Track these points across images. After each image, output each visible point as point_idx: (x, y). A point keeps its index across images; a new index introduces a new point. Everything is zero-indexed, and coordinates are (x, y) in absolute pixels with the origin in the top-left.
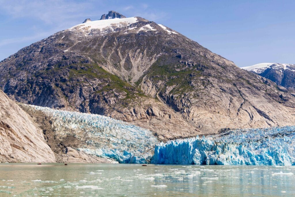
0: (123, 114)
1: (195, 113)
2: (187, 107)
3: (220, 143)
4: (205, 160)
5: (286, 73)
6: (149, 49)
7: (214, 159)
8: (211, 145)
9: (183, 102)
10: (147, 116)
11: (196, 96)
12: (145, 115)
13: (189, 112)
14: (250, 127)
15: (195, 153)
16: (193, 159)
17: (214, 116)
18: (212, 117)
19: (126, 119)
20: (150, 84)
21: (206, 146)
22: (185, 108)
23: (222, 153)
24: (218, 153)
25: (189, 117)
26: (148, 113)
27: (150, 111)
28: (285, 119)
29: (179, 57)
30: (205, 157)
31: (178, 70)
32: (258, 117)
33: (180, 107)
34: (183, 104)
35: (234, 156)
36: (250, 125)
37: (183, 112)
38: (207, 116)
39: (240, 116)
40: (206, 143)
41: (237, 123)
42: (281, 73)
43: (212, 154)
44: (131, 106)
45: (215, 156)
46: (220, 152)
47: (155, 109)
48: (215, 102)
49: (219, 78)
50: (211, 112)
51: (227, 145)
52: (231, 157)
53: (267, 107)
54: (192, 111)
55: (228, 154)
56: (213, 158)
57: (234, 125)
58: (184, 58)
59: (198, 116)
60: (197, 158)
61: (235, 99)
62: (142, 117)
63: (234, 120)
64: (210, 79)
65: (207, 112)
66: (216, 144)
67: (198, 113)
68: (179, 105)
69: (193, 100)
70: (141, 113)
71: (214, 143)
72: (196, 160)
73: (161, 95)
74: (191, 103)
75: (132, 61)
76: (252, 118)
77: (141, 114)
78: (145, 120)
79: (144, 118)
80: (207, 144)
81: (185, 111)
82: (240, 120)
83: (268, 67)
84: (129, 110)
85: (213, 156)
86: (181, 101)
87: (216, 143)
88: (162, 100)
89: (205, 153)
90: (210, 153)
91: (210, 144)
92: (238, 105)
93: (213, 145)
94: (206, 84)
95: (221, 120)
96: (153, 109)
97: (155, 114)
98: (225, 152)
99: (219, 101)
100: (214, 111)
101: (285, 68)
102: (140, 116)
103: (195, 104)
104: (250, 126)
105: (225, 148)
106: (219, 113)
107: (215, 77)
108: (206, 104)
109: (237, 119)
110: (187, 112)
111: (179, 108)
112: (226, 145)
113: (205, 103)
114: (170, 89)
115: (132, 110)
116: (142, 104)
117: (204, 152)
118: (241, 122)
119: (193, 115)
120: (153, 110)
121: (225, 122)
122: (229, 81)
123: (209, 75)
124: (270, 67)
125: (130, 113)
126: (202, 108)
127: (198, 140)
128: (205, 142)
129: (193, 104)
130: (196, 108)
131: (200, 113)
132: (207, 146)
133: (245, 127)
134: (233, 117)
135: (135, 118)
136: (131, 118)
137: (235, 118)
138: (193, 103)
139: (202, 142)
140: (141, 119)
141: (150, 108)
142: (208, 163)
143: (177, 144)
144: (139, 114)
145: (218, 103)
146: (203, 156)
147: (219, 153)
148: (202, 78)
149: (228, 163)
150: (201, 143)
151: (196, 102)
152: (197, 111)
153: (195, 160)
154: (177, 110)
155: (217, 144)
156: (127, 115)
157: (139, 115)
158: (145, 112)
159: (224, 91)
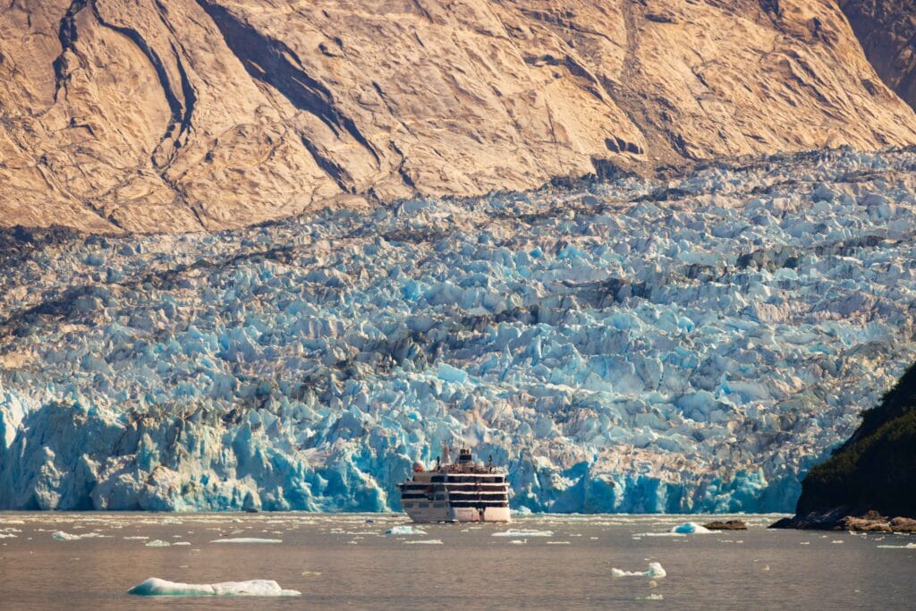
4: (91, 495)
7: (131, 490)
8: (114, 428)
14: (166, 194)
15: (44, 463)
23: (163, 465)
24: (145, 466)
28: (463, 113)
30: (87, 482)
32: (232, 97)
35: (214, 479)
36: (173, 173)
39: (82, 91)
41: (63, 157)
43: (122, 472)
45: (136, 477)
46: (155, 460)
52: (205, 480)
55: (190, 470)
56: (125, 484)
57: (38, 184)
63: (37, 126)
66: (135, 425)
71: (130, 420)
76: (182, 106)
80: (96, 423)
82: (84, 132)
85: (127, 478)
90: (111, 464)
91: (108, 423)
98: (178, 460)
104: (172, 184)
109: (61, 122)
118: (96, 147)
127: (53, 404)
133: (125, 192)
134: (25, 102)
137: (36, 108)
142: (104, 505)
146: (79, 476)
147: (153, 464)
150: (71, 416)
153: (44, 493)
155: (139, 424)
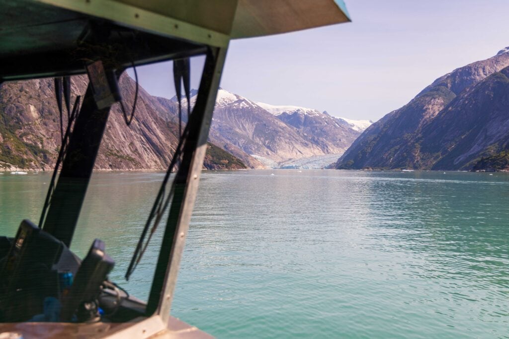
0: (259, 154)
2: (276, 150)
5: (306, 117)
6: (250, 118)
9: (274, 148)
11: (278, 146)
19: (261, 156)
20: (258, 139)
25: (277, 154)
26: (267, 154)
28: (307, 154)
29: (265, 125)
31: (267, 132)
32: (299, 153)
36: (297, 156)
41: (293, 156)
42: (303, 117)
47: (268, 152)
49: (284, 137)
53: (301, 149)
54: (278, 152)
58: (268, 126)
61: (290, 146)
63: (292, 154)
64: (281, 138)
65: (282, 152)
67: (280, 152)
69: (277, 147)
73: (264, 144)
75: (245, 125)
76: (297, 154)
77: (265, 154)
83: (296, 110)
84: (261, 152)
92: (291, 148)
94: (280, 140)
97: (270, 154)
101: (306, 114)
107: (282, 136)
110: (276, 152)
113: (281, 148)
114: (267, 142)
121: (289, 156)
122: (287, 138)
123: (280, 136)
124: (297, 111)
130: (279, 150)
148: (278, 137)
159: (286, 143)
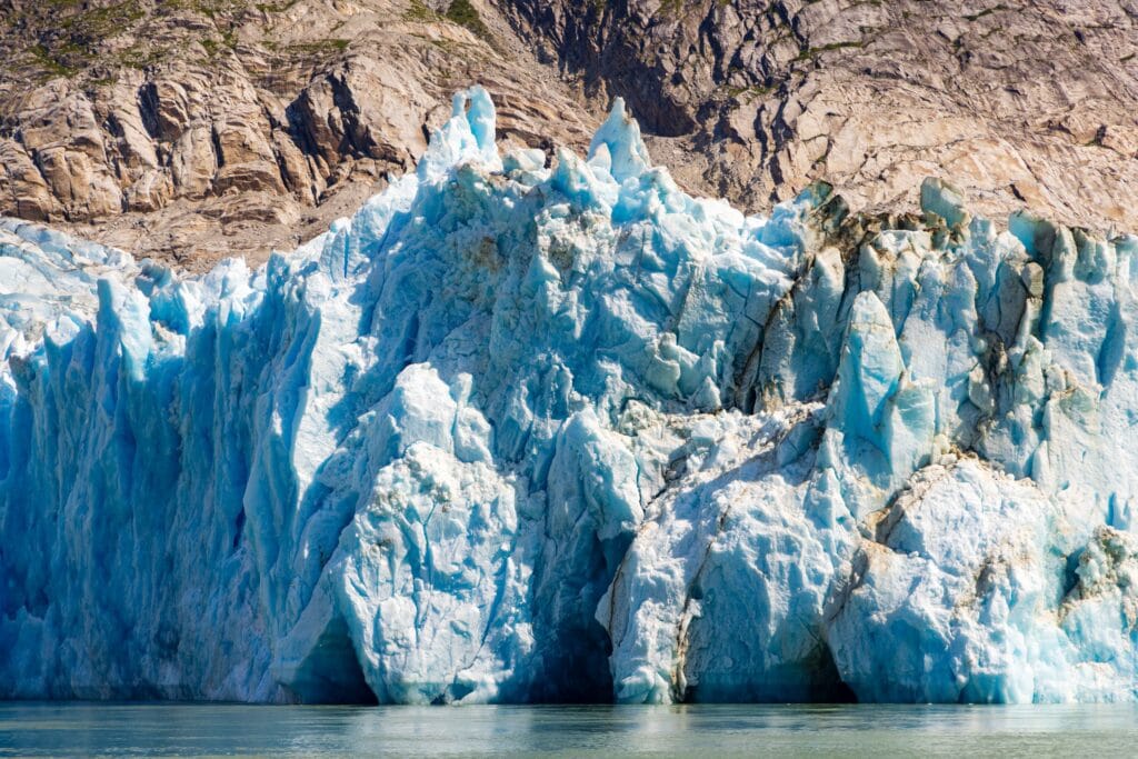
0: (19, 138)
1: (844, 139)
2: (769, 83)
3: (921, 237)
9: (730, 41)
10: (281, 160)
12: (262, 146)
13: (785, 132)
16: (334, 589)
17: (1050, 174)
18: (1022, 176)
19: (42, 197)
21: (620, 306)
22: (740, 98)
25: (778, 179)
26: (302, 127)
27: (323, 106)
33: (695, 83)
34: (727, 61)
37: (725, 131)
38: (977, 175)
40: (625, 242)
44: (128, 59)
47: (376, 80)
48: (1061, 38)
50: (1017, 130)
51: (1090, 275)
54: (809, 125)
59: (872, 167)
60: (419, 565)
62: (227, 171)
65: (970, 128)
67: (881, 139)
68: (686, 74)
70: (221, 127)
72: (398, 610)
74: (804, 49)
77: (215, 138)
78: (261, 199)
79: (252, 182)
81: (742, 121)
84: (91, 95)
86: (709, 27)
87: (841, 234)
88: (517, 30)
89: (608, 443)
93: (769, 272)
95: (1120, 210)
96: (354, 82)
97: (382, 135)
99: (1107, 26)
100: (1053, 127)
102: (209, 160)
103: (852, 50)
105: (1041, 329)
106: (1099, 138)
108: (964, 59)
110: (760, 136)
111: (678, 93)
112: (1051, 274)
113: (958, 44)
115: (124, 98)
116: (251, 33)
117: (579, 436)
119: (823, 159)
120: (357, 97)
125: (96, 134)
126: (920, 92)
128: (603, 224)
129: (826, 57)
130: (862, 90)
131: (895, 138)
132: (649, 304)
135: (151, 181)
136: (109, 183)
138: (828, 48)
139: (555, 226)
140: (219, 187)
141: (331, 78)
143: (169, 316)
144: (204, 134)
145: (1093, 46)
149: (1099, 655)
151: (858, 37)
152: (870, 118)
154: (660, 119)
156: (60, 154)
157: (196, 153)
158: (267, 113)
